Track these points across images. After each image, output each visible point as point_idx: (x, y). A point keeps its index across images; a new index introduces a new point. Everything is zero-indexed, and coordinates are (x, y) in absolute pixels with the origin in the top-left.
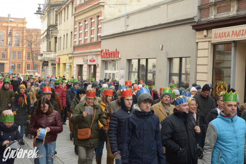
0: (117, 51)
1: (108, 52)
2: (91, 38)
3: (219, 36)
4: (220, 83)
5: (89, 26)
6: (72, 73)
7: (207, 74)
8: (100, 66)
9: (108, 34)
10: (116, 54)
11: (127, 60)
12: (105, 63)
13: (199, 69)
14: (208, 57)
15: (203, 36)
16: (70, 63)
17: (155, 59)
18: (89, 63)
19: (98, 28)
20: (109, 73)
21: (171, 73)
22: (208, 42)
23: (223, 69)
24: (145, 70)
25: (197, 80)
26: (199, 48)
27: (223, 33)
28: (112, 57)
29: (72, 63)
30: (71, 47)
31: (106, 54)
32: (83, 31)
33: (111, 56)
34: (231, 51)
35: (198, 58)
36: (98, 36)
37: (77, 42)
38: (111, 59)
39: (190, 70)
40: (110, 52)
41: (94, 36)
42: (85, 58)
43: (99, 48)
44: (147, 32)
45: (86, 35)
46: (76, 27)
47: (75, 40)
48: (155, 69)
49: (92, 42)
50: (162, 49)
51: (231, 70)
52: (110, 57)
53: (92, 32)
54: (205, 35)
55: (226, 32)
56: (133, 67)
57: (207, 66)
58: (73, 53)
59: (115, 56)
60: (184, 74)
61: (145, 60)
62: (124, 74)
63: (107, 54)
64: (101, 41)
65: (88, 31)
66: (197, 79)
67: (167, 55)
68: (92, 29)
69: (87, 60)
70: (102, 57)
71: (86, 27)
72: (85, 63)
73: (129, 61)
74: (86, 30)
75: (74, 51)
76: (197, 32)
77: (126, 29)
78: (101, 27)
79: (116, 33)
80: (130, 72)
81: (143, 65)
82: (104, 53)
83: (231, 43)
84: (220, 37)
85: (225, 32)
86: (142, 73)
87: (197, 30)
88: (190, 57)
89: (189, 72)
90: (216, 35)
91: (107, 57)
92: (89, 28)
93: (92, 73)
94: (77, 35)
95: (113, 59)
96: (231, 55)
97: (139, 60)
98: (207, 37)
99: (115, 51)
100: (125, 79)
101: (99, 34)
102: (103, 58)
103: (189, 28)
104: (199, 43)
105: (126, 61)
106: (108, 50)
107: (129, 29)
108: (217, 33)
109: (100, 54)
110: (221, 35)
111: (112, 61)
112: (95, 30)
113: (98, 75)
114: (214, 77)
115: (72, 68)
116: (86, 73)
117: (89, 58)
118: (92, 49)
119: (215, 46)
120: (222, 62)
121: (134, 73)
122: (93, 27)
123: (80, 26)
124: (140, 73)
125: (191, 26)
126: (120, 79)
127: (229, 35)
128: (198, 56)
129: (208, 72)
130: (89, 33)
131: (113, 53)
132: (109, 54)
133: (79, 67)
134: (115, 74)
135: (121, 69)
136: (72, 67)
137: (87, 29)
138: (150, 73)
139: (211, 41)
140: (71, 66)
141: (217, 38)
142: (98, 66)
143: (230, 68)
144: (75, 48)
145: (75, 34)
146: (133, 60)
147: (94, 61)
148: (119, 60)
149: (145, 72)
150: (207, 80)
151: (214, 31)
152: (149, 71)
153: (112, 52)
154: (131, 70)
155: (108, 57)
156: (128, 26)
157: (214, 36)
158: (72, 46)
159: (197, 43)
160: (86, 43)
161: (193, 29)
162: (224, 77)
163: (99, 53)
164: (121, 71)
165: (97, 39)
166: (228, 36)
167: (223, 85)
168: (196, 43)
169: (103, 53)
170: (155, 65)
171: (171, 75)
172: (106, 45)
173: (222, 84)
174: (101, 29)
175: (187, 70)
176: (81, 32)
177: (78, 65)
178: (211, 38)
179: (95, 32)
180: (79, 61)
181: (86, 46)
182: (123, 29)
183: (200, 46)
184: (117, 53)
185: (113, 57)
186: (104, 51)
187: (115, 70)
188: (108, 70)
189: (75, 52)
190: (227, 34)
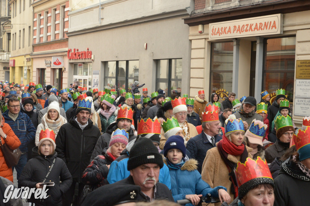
0: (89, 50)
1: (77, 52)
2: (55, 34)
3: (217, 33)
4: (219, 91)
5: (52, 19)
6: (31, 79)
7: (203, 79)
8: (67, 70)
9: (77, 30)
10: (87, 54)
11: (102, 62)
12: (74, 66)
13: (194, 73)
14: (204, 58)
15: (197, 33)
16: (29, 67)
17: (138, 61)
18: (53, 66)
19: (64, 22)
20: (79, 79)
21: (158, 79)
22: (204, 39)
23: (221, 74)
24: (125, 75)
25: (190, 88)
26: (192, 47)
27: (222, 28)
28: (82, 59)
29: (31, 66)
30: (29, 45)
31: (75, 55)
32: (44, 25)
33: (82, 57)
34: (233, 50)
35: (192, 60)
36: (64, 32)
37: (37, 39)
38: (81, 61)
39: (181, 74)
40: (80, 52)
41: (59, 31)
42: (48, 60)
43: (65, 48)
44: (127, 27)
45: (48, 30)
46: (35, 20)
47: (34, 37)
48: (137, 73)
49: (56, 39)
50: (146, 49)
51: (232, 74)
52: (80, 58)
53: (56, 27)
54: (201, 30)
55: (227, 27)
56: (109, 71)
57: (203, 69)
58: (32, 53)
59: (87, 58)
60: (174, 80)
61: (125, 62)
62: (98, 80)
63: (77, 54)
64: (68, 39)
65: (51, 26)
66: (191, 86)
67: (153, 56)
68: (57, 22)
69: (51, 63)
70: (70, 59)
71: (49, 21)
72: (48, 67)
73: (105, 63)
74: (49, 25)
75: (33, 52)
76: (191, 28)
77: (100, 23)
78: (68, 20)
79: (87, 28)
80: (105, 78)
81: (122, 69)
82: (73, 53)
83: (232, 41)
84: (219, 34)
85: (225, 27)
86: (122, 78)
87: (191, 25)
88: (181, 58)
89: (180, 77)
90: (214, 31)
91: (76, 59)
92: (52, 22)
93: (57, 79)
94: (37, 30)
95: (83, 61)
96: (233, 56)
97: (117, 62)
98: (203, 34)
99: (86, 51)
100: (100, 86)
101: (65, 30)
102: (72, 60)
103: (180, 22)
104: (192, 41)
105: (100, 63)
106: (78, 50)
107: (105, 23)
108: (216, 29)
109: (67, 55)
110: (220, 31)
111: (83, 64)
112: (60, 25)
113: (65, 81)
114: (212, 83)
115: (31, 74)
116: (50, 78)
117: (53, 60)
118: (57, 48)
119: (212, 44)
120: (220, 64)
121: (110, 79)
122: (57, 20)
123: (40, 20)
124: (118, 78)
125: (182, 19)
126: (94, 86)
127: (229, 31)
128: (192, 57)
129: (204, 77)
130: (52, 28)
131: (84, 53)
132: (79, 55)
133: (40, 72)
134: (87, 80)
135: (94, 74)
136: (31, 72)
137: (49, 23)
138: (131, 78)
139: (208, 38)
140: (29, 70)
141: (215, 34)
142: (65, 70)
143: (231, 72)
144: (34, 47)
145: (34, 29)
146: (109, 63)
147: (60, 63)
148: (91, 62)
149: (125, 77)
150: (203, 87)
151: (212, 26)
152: (129, 76)
153: (82, 52)
154: (106, 76)
155: (78, 59)
156: (102, 19)
157: (211, 32)
158: (31, 44)
159: (191, 41)
160: (49, 41)
161: (185, 23)
162: (223, 83)
163: (66, 53)
164: (94, 76)
165: (63, 35)
166: (229, 33)
167: (223, 94)
168: (189, 41)
169: (71, 53)
170: (137, 68)
171: (158, 81)
172: (75, 44)
173: (222, 92)
174: (68, 23)
175: (177, 74)
176: (41, 26)
177: (38, 69)
178: (208, 34)
179: (61, 26)
180: (41, 64)
181: (48, 44)
182: (97, 23)
183: (195, 44)
184: (89, 53)
185: (85, 59)
186: (73, 51)
187: (87, 75)
188: (77, 75)
189: (35, 53)
190: (227, 30)
